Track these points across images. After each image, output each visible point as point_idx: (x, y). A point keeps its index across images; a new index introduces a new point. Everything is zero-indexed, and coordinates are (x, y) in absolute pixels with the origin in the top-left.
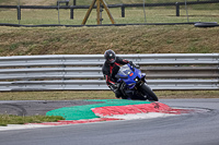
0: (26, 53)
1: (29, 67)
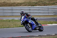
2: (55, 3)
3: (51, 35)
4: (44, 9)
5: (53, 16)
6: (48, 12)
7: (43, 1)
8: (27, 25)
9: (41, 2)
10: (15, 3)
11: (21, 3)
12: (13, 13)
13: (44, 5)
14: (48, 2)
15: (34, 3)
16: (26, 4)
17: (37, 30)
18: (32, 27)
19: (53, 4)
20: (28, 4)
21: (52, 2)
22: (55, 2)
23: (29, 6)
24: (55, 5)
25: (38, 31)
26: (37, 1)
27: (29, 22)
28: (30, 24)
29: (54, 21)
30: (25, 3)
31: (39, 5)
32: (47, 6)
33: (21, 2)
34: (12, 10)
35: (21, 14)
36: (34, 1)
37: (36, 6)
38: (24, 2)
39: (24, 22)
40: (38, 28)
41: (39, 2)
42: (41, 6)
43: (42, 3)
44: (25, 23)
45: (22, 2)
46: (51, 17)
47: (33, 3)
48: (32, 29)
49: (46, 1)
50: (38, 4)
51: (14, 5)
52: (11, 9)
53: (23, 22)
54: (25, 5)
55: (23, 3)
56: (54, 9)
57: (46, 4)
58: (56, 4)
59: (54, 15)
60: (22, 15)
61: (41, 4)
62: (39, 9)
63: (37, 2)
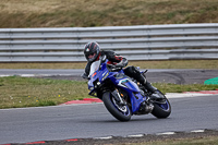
0: (183, 22)
1: (186, 35)
2: (173, 15)
3: (161, 137)
4: (135, 37)
5: (169, 63)
6: (150, 49)
7: (130, 8)
8: (111, 97)
9: (122, 11)
10: (21, 15)
11: (45, 15)
12: (13, 51)
13: (133, 23)
14: (146, 12)
15: (95, 13)
16: (63, 18)
17: (147, 113)
18: (129, 101)
19: (168, 19)
20: (71, 19)
21: (164, 11)
22: (174, 10)
23: (76, 25)
24: (176, 23)
25: (150, 115)
26: (107, 7)
27: (120, 84)
28: (122, 90)
29: (173, 81)
30: (61, 13)
31: (114, 21)
32: (143, 24)
33: (44, 11)
34: (12, 39)
35: (87, 55)
36: (93, 8)
37: (101, 25)
38: (57, 10)
39: (102, 82)
40: (152, 107)
41: (113, 10)
42: (120, 25)
43: (125, 14)
44: (104, 89)
45: (49, 12)
46: (158, 68)
47: (90, 13)
48: (130, 108)
49: (140, 7)
50: (112, 17)
51: (18, 22)
52: (8, 36)
53: (95, 83)
54: (62, 23)
55: (52, 15)
56: (172, 36)
57: (142, 16)
58: (178, 16)
59: (170, 60)
60: (92, 58)
61: (122, 16)
62: (114, 38)
63: (106, 11)
